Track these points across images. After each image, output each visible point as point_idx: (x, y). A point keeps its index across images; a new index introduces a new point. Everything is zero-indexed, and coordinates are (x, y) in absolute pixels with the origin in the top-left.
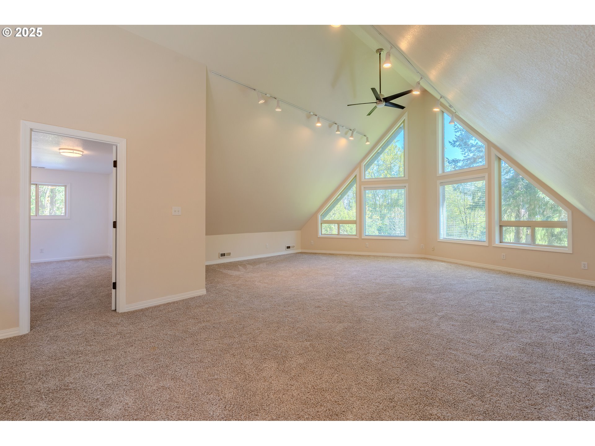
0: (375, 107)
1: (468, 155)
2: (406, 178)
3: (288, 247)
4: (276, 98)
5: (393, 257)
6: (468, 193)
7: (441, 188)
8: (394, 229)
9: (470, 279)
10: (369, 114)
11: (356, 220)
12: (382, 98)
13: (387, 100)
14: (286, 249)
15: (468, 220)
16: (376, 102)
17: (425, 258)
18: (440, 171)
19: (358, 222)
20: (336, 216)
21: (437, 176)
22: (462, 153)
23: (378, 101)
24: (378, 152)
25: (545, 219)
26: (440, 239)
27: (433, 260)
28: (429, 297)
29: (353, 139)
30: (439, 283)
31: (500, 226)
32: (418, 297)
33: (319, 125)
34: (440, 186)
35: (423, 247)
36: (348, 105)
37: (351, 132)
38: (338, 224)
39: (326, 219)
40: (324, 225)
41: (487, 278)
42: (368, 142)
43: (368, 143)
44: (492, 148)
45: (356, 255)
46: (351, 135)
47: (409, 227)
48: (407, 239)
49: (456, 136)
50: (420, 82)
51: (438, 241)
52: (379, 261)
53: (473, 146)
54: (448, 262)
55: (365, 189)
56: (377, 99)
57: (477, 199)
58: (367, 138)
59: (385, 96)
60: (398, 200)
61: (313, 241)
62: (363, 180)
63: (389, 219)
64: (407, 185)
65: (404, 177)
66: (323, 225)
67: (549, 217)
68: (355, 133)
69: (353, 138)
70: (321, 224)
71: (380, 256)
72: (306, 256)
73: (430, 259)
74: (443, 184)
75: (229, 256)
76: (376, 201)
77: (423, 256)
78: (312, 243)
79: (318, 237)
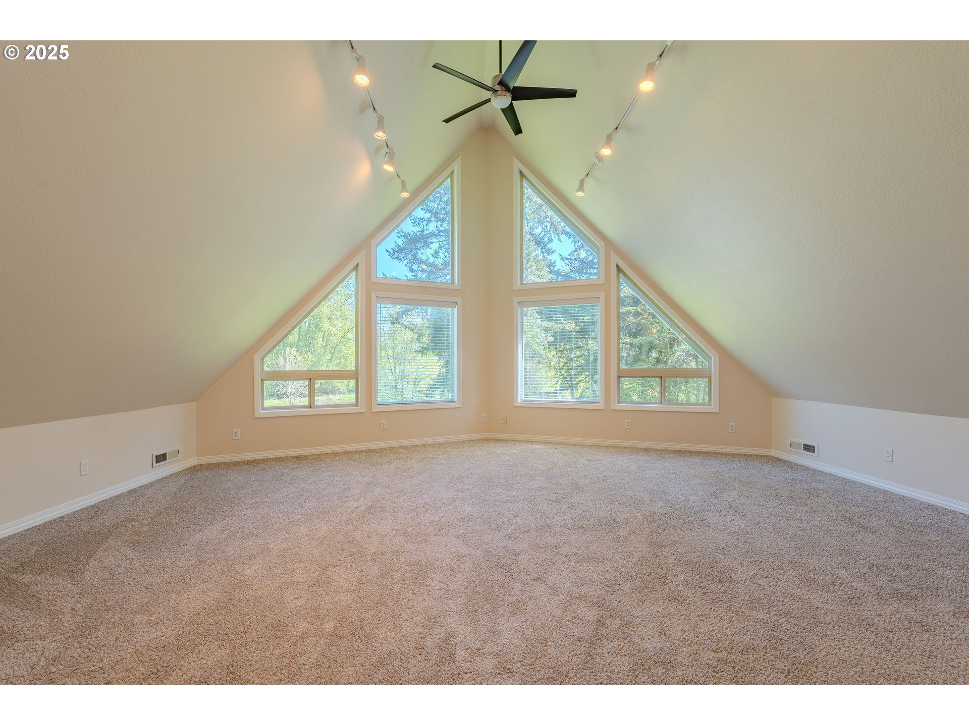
2: (457, 286)
3: (161, 458)
7: (519, 311)
11: (357, 370)
14: (155, 465)
18: (519, 282)
19: (361, 374)
21: (514, 289)
26: (520, 402)
27: (504, 440)
31: (618, 376)
33: (362, 78)
34: (519, 308)
35: (485, 418)
38: (309, 380)
40: (269, 385)
43: (405, 195)
44: (612, 252)
48: (459, 406)
51: (515, 405)
54: (546, 443)
55: (379, 299)
58: (403, 183)
61: (238, 430)
64: (459, 300)
65: (452, 283)
66: (266, 383)
70: (262, 380)
73: (500, 440)
74: (524, 304)
77: (485, 435)
78: (234, 434)
79: (255, 417)
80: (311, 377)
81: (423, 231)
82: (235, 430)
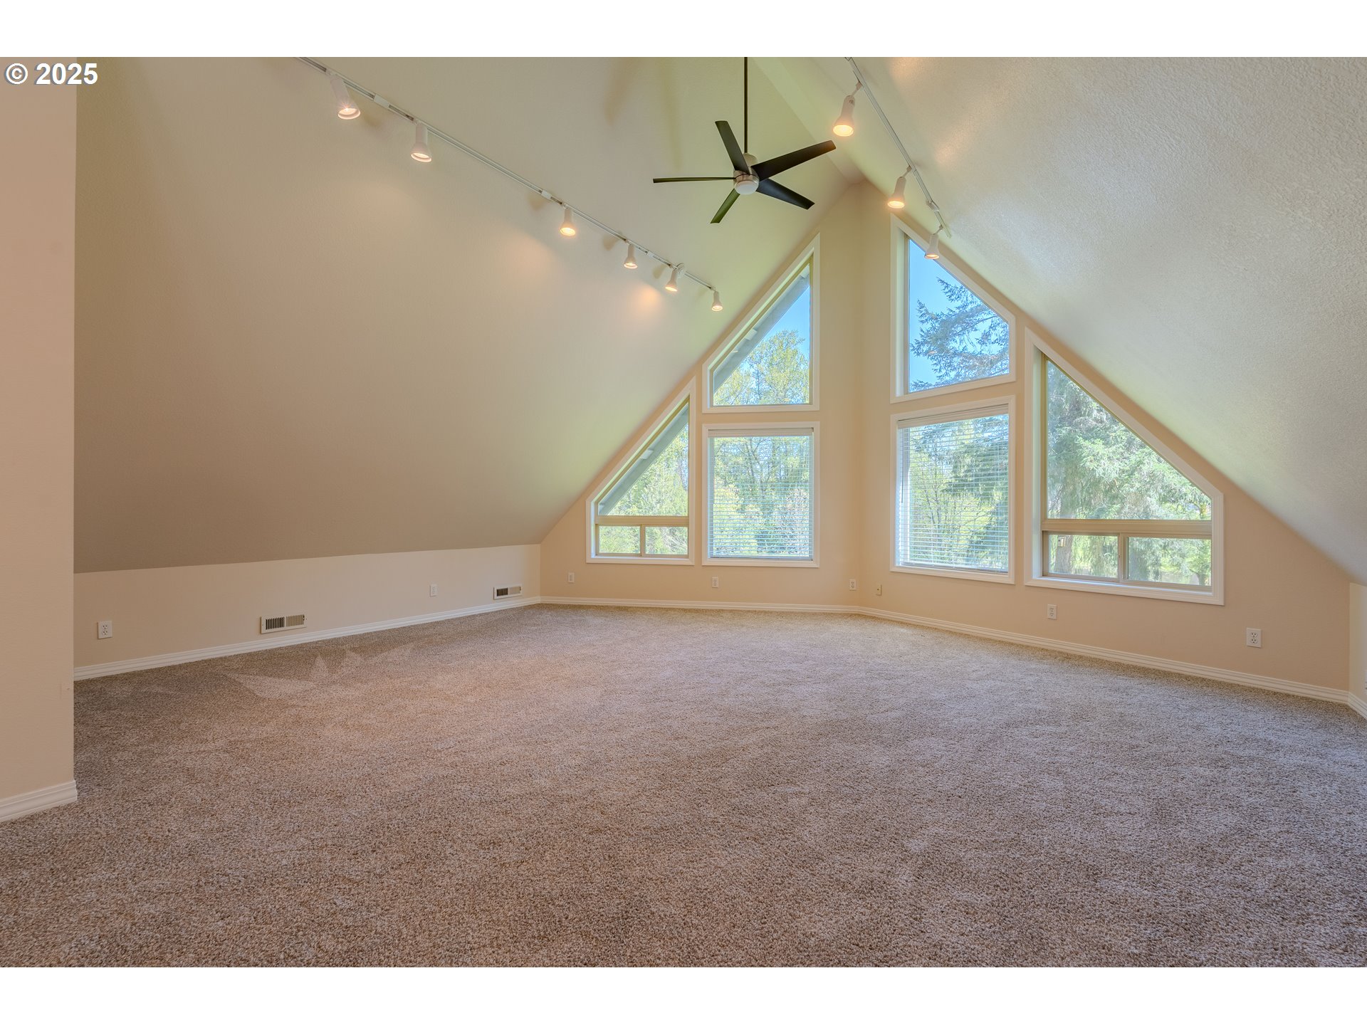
0: (733, 197)
1: (947, 374)
2: (816, 407)
3: (502, 592)
4: (412, 119)
5: (781, 614)
6: (945, 457)
7: (899, 434)
8: (791, 536)
9: (978, 680)
10: (717, 219)
11: (688, 516)
12: (749, 164)
13: (765, 171)
14: (496, 597)
15: (943, 518)
16: (732, 177)
17: (859, 615)
18: (899, 391)
19: (692, 521)
20: (664, 507)
21: (891, 403)
22: (935, 367)
23: (738, 173)
24: (747, 340)
25: (1093, 515)
26: (897, 565)
27: (879, 619)
28: (879, 759)
29: (676, 290)
30: (902, 701)
31: (1043, 531)
32: (846, 765)
33: (568, 231)
34: (899, 428)
35: (855, 585)
36: (656, 181)
37: (672, 270)
38: (641, 525)
39: (613, 512)
40: (602, 530)
41: (1020, 676)
42: (719, 304)
43: (718, 308)
44: (1026, 328)
45: (685, 610)
46: (669, 280)
47: (820, 535)
48: (815, 566)
49: (922, 331)
50: (855, 96)
51: (891, 570)
52: (743, 626)
53: (956, 354)
54: (916, 626)
55: (714, 433)
56: (737, 168)
57: (963, 470)
58: (716, 294)
59: (760, 160)
60: (799, 472)
61: (573, 574)
62: (706, 409)
63: (781, 514)
64: (817, 425)
65: (811, 403)
66: (600, 528)
67: (1102, 510)
68: (680, 276)
69: (675, 287)
70: (597, 525)
71: (749, 611)
72: (547, 616)
73: (874, 618)
74: (905, 423)
75: (301, 626)
76: (753, 475)
77: (855, 609)
78: (569, 578)
79: (587, 562)
80: (643, 523)
81: (965, 306)
82: (570, 574)
